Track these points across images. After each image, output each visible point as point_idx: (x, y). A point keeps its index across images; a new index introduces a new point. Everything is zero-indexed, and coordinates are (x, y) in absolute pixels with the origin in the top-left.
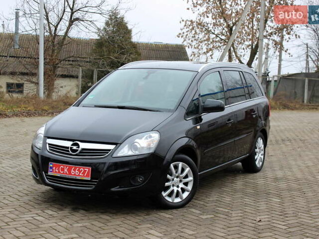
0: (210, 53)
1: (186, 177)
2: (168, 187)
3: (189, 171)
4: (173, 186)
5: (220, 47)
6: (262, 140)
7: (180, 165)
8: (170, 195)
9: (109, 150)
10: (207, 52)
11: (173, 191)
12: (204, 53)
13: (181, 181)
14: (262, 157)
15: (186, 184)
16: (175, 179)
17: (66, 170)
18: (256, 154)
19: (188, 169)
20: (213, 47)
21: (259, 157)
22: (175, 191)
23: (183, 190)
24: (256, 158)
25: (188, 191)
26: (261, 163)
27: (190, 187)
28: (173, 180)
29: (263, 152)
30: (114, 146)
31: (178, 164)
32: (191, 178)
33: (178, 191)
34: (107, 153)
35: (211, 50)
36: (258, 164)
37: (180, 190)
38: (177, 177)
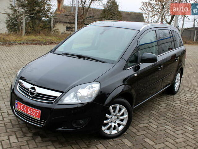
0: (153, 17)
1: (123, 115)
2: (107, 124)
3: (125, 111)
4: (111, 122)
5: (158, 14)
6: (180, 74)
7: (118, 106)
8: (108, 129)
9: (57, 97)
10: (152, 16)
11: (111, 126)
12: (151, 17)
13: (118, 118)
14: (179, 84)
15: (122, 120)
16: (113, 117)
17: (24, 109)
18: (175, 84)
19: (124, 110)
20: (155, 14)
21: (177, 85)
22: (113, 126)
23: (119, 125)
24: (175, 86)
25: (123, 125)
26: (178, 88)
27: (125, 123)
28: (112, 117)
29: (179, 81)
30: (61, 94)
31: (117, 106)
32: (126, 116)
33: (115, 126)
34: (55, 99)
35: (154, 15)
36: (176, 89)
37: (116, 125)
38: (115, 116)
